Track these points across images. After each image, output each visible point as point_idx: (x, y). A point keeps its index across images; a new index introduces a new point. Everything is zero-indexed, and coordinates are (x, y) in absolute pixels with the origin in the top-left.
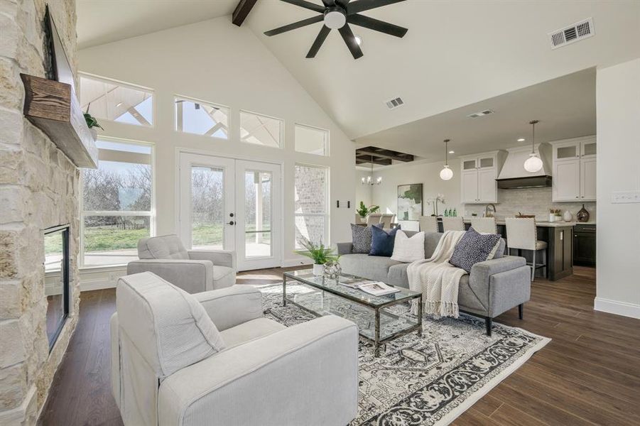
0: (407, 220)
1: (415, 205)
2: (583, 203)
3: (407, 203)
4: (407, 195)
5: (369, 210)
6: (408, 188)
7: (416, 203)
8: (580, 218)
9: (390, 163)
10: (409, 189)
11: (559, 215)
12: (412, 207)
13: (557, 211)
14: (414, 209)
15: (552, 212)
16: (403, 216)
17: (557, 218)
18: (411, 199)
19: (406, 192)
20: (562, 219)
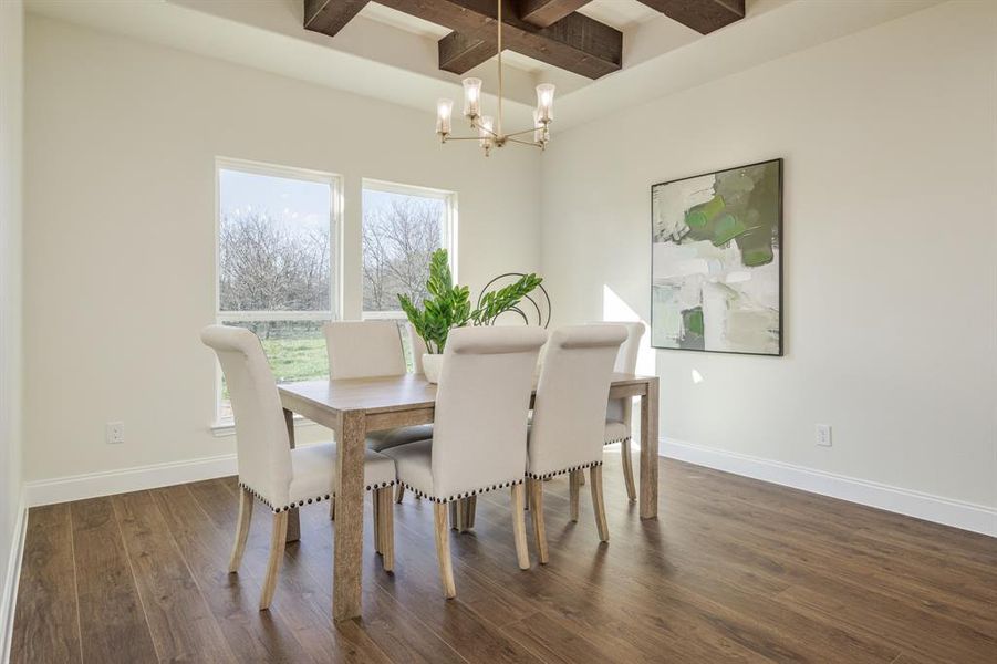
0: (699, 348)
1: (741, 276)
3: (702, 266)
4: (699, 225)
5: (473, 301)
6: (703, 192)
7: (749, 262)
10: (709, 197)
12: (721, 285)
14: (731, 293)
16: (677, 327)
18: (720, 242)
19: (694, 213)
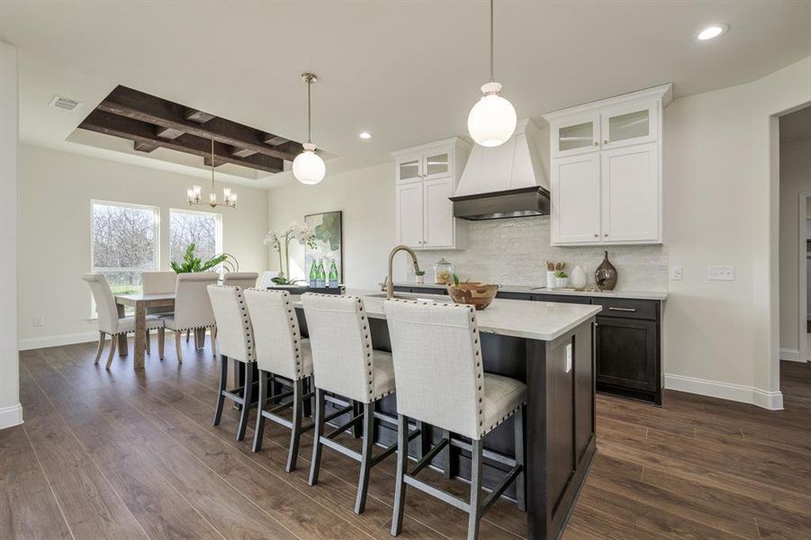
2: (607, 250)
8: (601, 282)
9: (281, 169)
11: (562, 275)
13: (560, 267)
15: (551, 267)
17: (560, 282)
20: (570, 283)
